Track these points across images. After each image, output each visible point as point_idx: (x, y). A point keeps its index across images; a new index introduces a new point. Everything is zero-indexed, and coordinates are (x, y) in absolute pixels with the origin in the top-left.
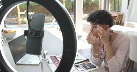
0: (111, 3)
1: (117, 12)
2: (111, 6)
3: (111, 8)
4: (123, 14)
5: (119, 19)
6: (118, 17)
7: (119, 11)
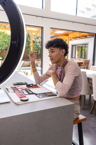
0: (78, 50)
1: (83, 59)
2: (78, 54)
3: (78, 56)
4: (89, 61)
5: (85, 65)
6: (84, 63)
7: (86, 58)
